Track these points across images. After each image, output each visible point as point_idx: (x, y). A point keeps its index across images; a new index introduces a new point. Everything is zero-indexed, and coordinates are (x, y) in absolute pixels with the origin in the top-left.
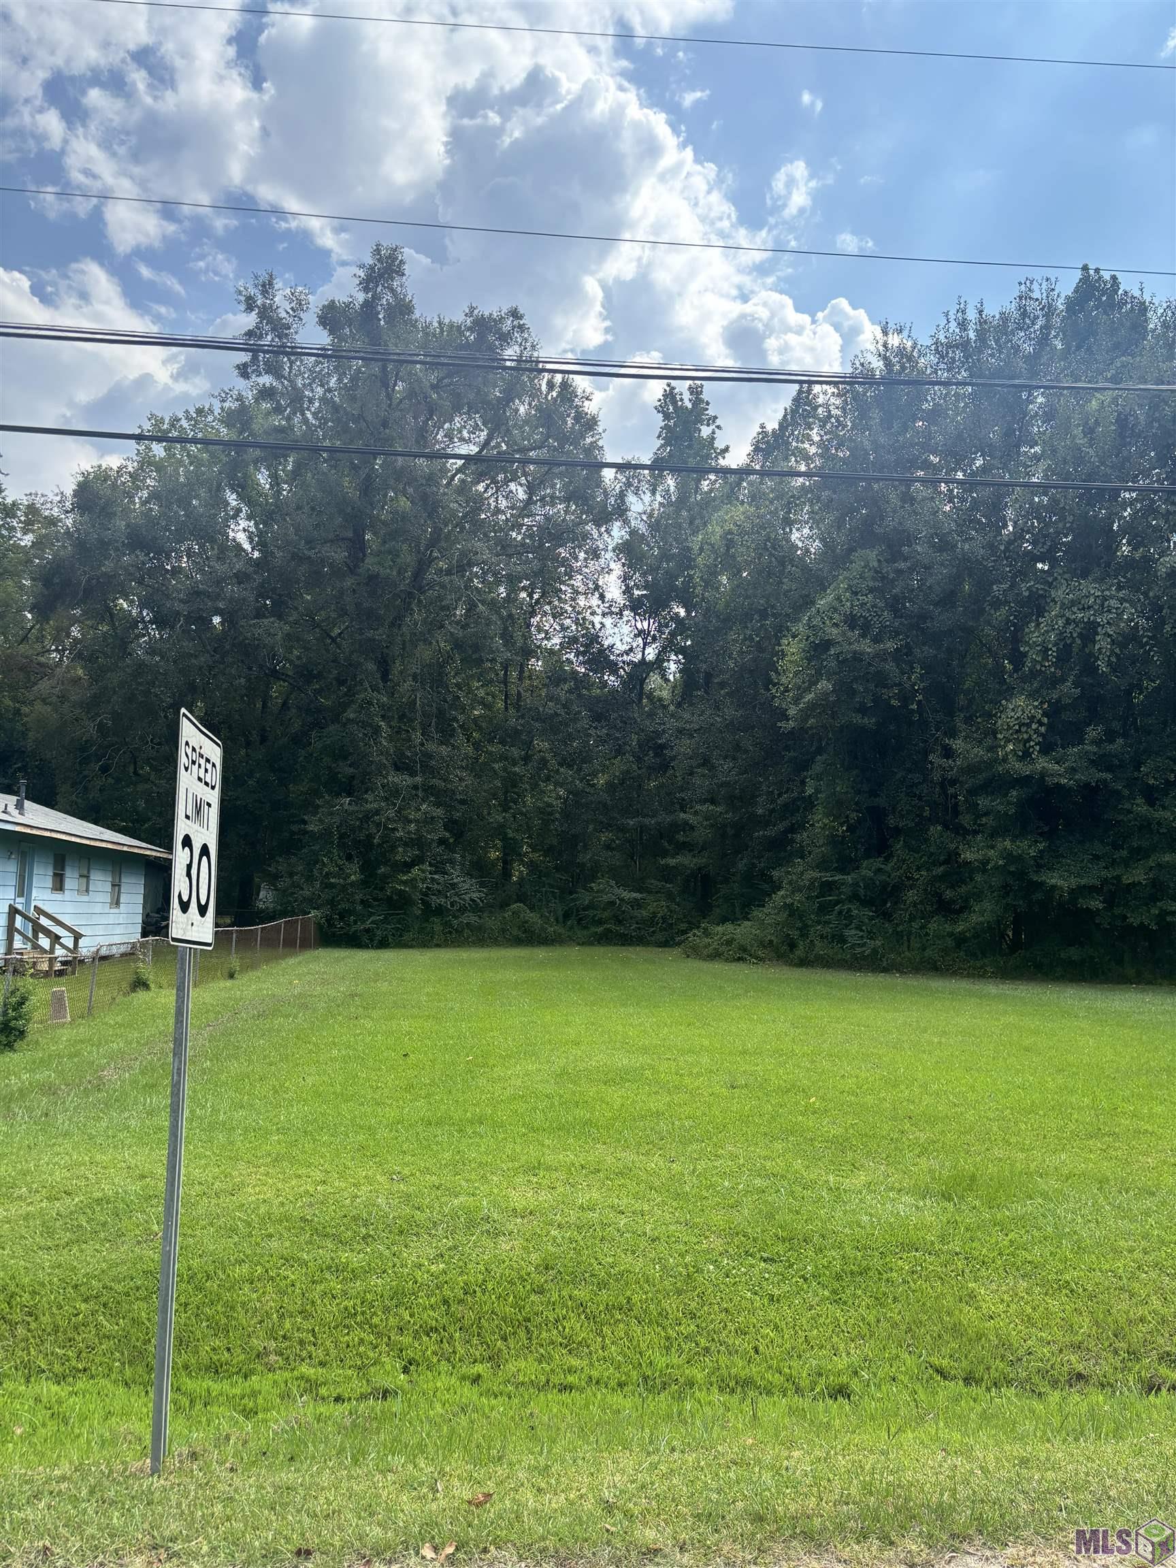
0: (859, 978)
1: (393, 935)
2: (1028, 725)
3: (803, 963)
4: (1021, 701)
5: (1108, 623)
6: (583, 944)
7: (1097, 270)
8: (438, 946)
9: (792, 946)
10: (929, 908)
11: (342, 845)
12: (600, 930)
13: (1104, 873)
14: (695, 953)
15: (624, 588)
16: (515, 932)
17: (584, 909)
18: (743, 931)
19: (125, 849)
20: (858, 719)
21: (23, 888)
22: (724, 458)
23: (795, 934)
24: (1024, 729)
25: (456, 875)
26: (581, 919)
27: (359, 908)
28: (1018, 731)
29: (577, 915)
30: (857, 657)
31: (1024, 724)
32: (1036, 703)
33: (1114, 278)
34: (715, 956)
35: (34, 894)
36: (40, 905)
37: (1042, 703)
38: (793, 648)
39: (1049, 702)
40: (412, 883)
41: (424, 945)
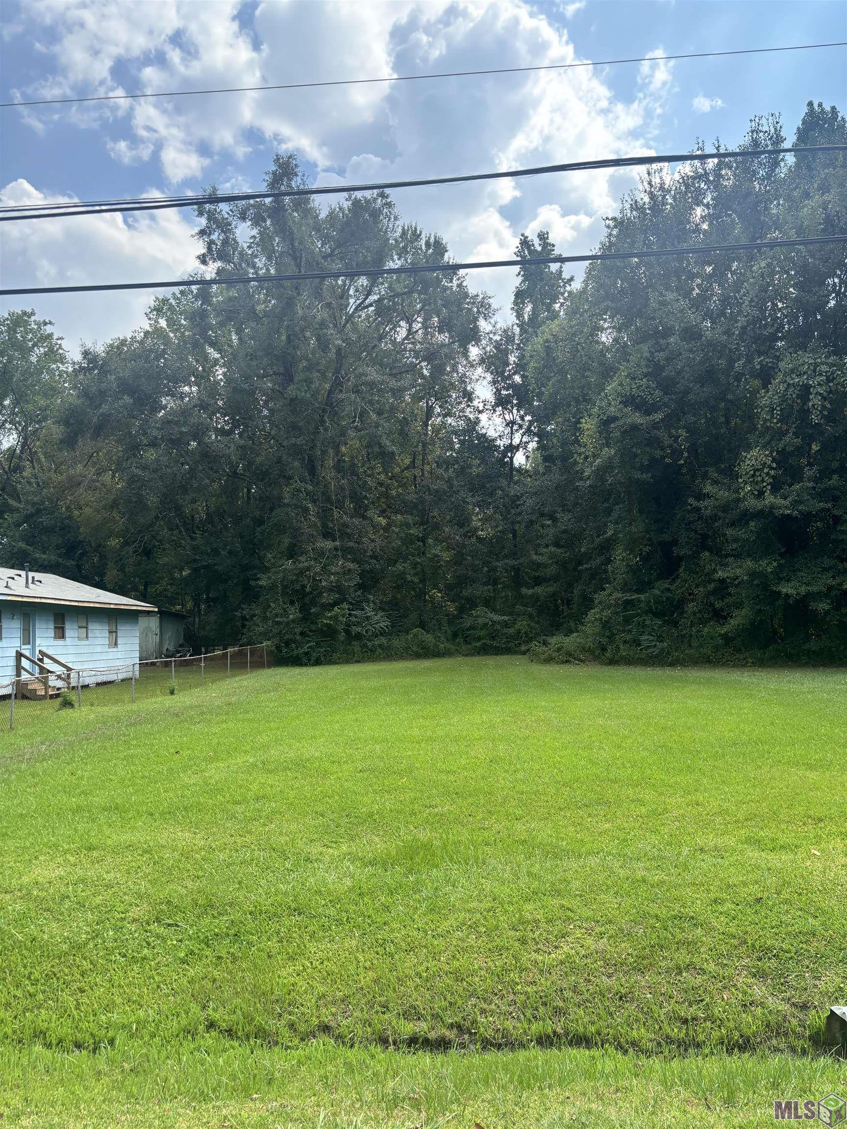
0: (650, 672)
1: (324, 655)
2: (762, 469)
3: (612, 662)
4: (755, 452)
5: (819, 384)
6: (466, 655)
7: (820, 105)
8: (358, 662)
9: (604, 649)
10: (706, 616)
11: (284, 594)
12: (478, 644)
13: (831, 582)
14: (536, 658)
16: (415, 649)
17: (468, 630)
18: (570, 641)
19: (112, 606)
20: (637, 475)
21: (28, 638)
23: (604, 641)
24: (758, 474)
25: (369, 611)
26: (466, 637)
27: (298, 637)
28: (753, 476)
29: (463, 635)
30: (634, 427)
31: (758, 470)
32: (767, 453)
33: (833, 108)
34: (549, 660)
35: (38, 642)
36: (44, 650)
37: (771, 452)
38: (589, 425)
39: (778, 451)
40: (335, 618)
41: (348, 662)
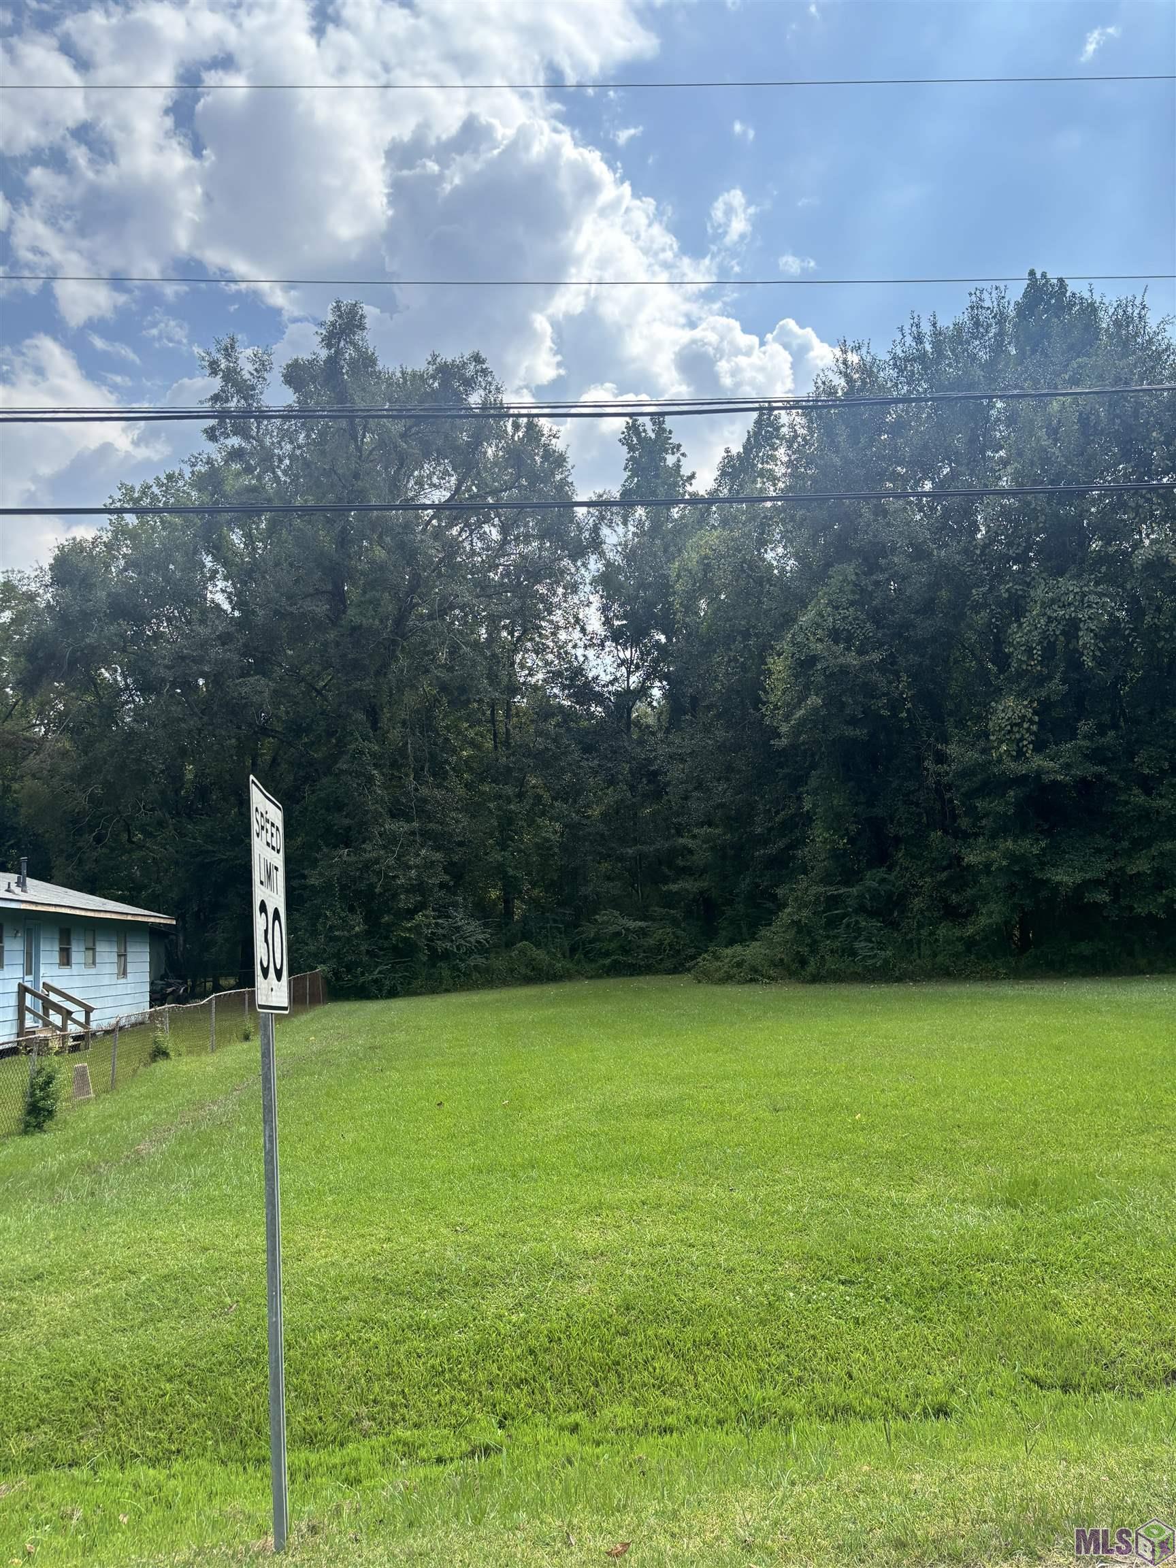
0: (875, 990)
1: (401, 983)
2: (1019, 725)
3: (815, 979)
4: (1010, 702)
5: (1090, 618)
6: (591, 978)
7: (1044, 275)
8: (447, 991)
9: (803, 963)
10: (936, 914)
11: (343, 897)
12: (608, 961)
13: (1107, 866)
14: (706, 977)
15: (603, 619)
16: (523, 970)
17: (590, 942)
18: (753, 951)
19: (129, 918)
20: (850, 732)
21: (31, 966)
22: (691, 484)
23: (805, 950)
24: (1016, 729)
25: (459, 918)
26: (588, 952)
27: (365, 959)
28: (1009, 732)
29: (583, 949)
30: (844, 670)
31: (1016, 725)
32: (1025, 703)
33: (1061, 280)
34: (727, 979)
35: (43, 970)
36: (48, 981)
37: (1031, 702)
38: (778, 666)
39: (1038, 700)
40: (417, 929)
41: (433, 991)
